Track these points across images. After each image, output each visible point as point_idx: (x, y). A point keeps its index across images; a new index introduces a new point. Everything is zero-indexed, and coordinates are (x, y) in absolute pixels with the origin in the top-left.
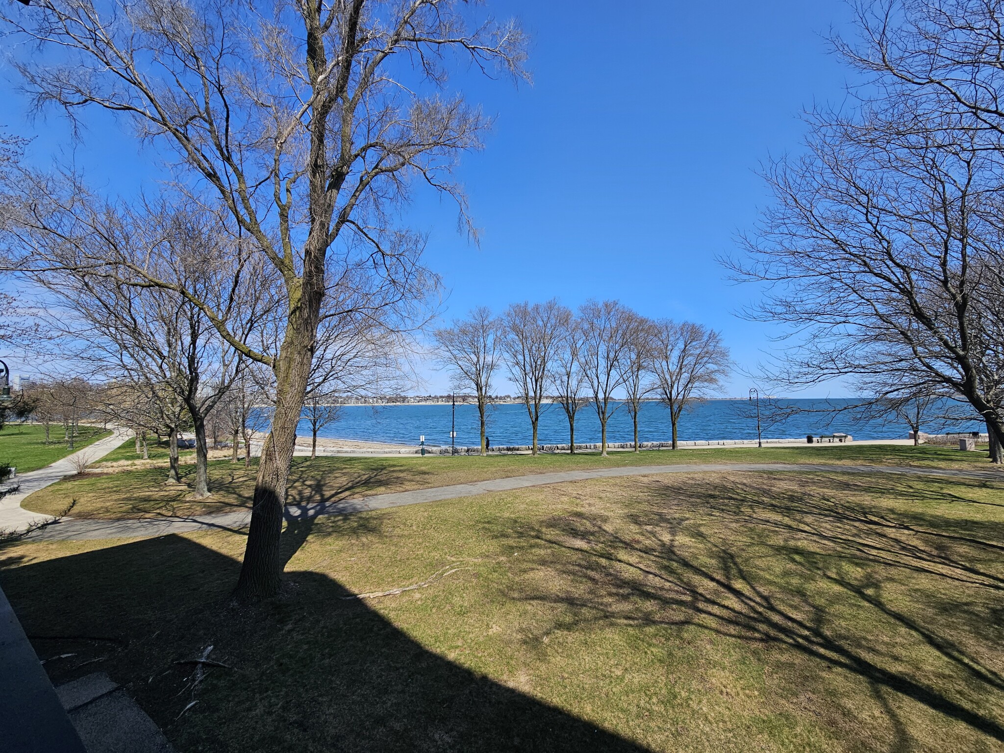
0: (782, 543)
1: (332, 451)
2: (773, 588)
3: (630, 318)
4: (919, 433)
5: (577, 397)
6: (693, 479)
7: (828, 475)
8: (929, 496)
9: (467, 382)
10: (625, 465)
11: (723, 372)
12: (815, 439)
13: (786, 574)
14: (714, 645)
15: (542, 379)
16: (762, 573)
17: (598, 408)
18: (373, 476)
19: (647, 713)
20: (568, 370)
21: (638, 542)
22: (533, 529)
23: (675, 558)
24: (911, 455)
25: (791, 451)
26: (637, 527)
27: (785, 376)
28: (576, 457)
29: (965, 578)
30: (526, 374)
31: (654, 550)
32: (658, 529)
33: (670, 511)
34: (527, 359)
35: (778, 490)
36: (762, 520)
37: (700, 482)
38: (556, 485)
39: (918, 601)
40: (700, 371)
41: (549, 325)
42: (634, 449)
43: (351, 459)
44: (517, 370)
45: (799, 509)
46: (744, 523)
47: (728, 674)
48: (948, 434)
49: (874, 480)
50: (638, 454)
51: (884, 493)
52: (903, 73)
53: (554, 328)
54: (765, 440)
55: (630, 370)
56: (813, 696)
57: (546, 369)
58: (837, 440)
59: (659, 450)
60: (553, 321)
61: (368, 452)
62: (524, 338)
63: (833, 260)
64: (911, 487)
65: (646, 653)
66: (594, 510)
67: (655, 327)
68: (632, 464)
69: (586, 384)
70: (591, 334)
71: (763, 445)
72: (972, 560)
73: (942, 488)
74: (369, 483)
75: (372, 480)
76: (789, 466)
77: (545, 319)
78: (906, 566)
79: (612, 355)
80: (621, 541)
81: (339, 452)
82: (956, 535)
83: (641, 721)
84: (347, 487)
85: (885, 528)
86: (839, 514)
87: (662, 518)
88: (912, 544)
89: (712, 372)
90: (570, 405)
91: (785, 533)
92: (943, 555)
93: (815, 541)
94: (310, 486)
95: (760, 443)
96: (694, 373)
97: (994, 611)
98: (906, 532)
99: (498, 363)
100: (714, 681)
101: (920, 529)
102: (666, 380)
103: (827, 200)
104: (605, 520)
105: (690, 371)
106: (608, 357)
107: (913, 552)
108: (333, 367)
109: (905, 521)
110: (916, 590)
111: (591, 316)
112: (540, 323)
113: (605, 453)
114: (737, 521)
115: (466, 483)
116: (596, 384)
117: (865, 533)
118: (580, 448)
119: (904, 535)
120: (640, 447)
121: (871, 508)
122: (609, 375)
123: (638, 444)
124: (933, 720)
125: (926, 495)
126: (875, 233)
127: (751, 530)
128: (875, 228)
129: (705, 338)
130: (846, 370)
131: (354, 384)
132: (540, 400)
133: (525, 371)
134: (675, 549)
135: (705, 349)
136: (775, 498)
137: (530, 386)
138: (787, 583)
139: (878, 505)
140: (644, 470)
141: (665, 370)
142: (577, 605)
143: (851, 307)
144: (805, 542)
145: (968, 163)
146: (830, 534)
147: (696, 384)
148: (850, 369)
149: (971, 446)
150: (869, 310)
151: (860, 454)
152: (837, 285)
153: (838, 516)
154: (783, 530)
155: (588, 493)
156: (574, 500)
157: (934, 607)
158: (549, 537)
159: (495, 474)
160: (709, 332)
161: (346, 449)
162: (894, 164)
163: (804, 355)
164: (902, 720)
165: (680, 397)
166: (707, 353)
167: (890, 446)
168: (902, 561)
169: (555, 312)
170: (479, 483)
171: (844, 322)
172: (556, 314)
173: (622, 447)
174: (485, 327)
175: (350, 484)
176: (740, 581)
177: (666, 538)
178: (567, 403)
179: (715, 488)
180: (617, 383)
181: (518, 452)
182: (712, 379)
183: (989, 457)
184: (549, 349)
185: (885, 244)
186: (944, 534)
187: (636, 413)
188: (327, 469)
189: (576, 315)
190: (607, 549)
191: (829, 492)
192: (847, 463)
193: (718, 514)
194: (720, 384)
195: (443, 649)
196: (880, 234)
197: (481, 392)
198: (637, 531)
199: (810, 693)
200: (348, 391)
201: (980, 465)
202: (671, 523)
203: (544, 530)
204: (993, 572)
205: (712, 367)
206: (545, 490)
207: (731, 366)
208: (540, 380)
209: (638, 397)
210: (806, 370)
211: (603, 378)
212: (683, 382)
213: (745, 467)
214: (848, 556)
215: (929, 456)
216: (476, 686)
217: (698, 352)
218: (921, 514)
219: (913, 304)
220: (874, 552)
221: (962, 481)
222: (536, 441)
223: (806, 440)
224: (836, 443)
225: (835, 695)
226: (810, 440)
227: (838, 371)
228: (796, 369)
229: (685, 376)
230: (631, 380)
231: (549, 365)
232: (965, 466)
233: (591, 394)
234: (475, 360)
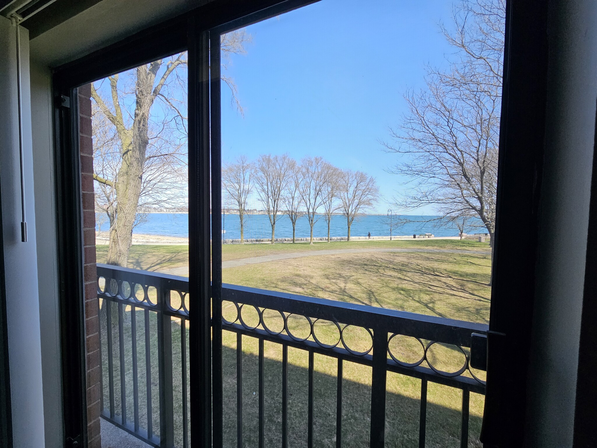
0: (396, 286)
1: (143, 242)
2: (390, 306)
3: (329, 167)
4: (463, 234)
5: (297, 211)
6: (357, 256)
7: (420, 254)
8: (462, 263)
9: (233, 200)
10: (323, 249)
11: (376, 200)
12: (417, 236)
13: (396, 299)
14: (362, 331)
15: (278, 200)
16: (386, 299)
17: (309, 218)
18: (173, 256)
19: (331, 361)
20: (293, 195)
21: (328, 288)
22: (273, 283)
23: (346, 294)
24: (458, 244)
25: (405, 242)
26: (328, 280)
27: (405, 203)
28: (296, 245)
29: (469, 297)
30: (268, 197)
31: (336, 291)
32: (338, 281)
33: (345, 272)
34: (270, 188)
35: (397, 261)
36: (388, 275)
37: (360, 258)
38: (285, 260)
39: (449, 308)
40: (364, 199)
41: (283, 168)
42: (327, 241)
43: (157, 247)
44: (263, 195)
45: (406, 270)
46: (379, 277)
47: (367, 342)
48: (475, 234)
49: (440, 256)
50: (329, 244)
51: (443, 262)
52: (470, 51)
53: (286, 170)
54: (394, 237)
55: (327, 197)
56: (402, 348)
57: (280, 194)
58: (427, 237)
59: (340, 242)
60: (285, 166)
61: (168, 242)
62: (268, 176)
63: (432, 144)
64: (455, 259)
65: (331, 336)
66: (306, 273)
67: (342, 173)
68: (326, 249)
69: (303, 204)
70: (307, 175)
71: (392, 239)
72: (473, 290)
73: (468, 259)
74: (171, 260)
75: (173, 259)
76: (403, 250)
77: (281, 165)
78: (447, 294)
79: (318, 188)
80: (320, 288)
81: (147, 242)
82: (469, 280)
83: (328, 364)
84: (156, 263)
85: (441, 278)
86: (422, 272)
87: (340, 276)
88: (451, 284)
89: (370, 200)
90: (293, 216)
91: (399, 281)
92: (463, 288)
93: (411, 284)
94: (132, 263)
95: (391, 238)
96: (361, 200)
97: (477, 310)
98: (450, 279)
99: (252, 190)
100: (361, 345)
101: (456, 277)
102: (346, 203)
103: (431, 112)
104: (312, 277)
105: (359, 199)
106: (316, 189)
107: (451, 287)
108: (144, 188)
109: (451, 274)
110: (449, 304)
111: (308, 164)
112: (278, 167)
113: (312, 243)
114: (377, 276)
115: (233, 260)
116: (308, 204)
117: (433, 280)
118: (298, 240)
119: (449, 281)
120: (330, 240)
121: (437, 269)
122: (316, 199)
123: (330, 239)
124: (446, 351)
125: (460, 263)
126: (450, 132)
127: (383, 280)
128: (451, 130)
129: (368, 181)
130: (432, 201)
131: (159, 199)
132: (276, 212)
133: (268, 195)
134: (346, 290)
135: (367, 187)
136: (395, 265)
137: (271, 204)
138: (397, 303)
139: (440, 267)
140: (333, 252)
141: (346, 198)
142: (298, 318)
143: (438, 169)
144: (407, 285)
145: (494, 101)
146: (418, 281)
147: (361, 206)
148: (434, 201)
149: (483, 240)
150: (445, 171)
151: (436, 243)
152: (432, 157)
153: (422, 273)
154: (397, 280)
155: (303, 264)
156: (295, 268)
157: (455, 310)
158: (282, 287)
159: (251, 255)
160: (370, 178)
161: (151, 240)
162: (462, 97)
163: (413, 193)
164: (435, 353)
165: (353, 213)
166: (368, 189)
167: (450, 240)
168: (445, 292)
169: (286, 161)
170: (241, 260)
171: (434, 177)
172: (287, 162)
173: (321, 240)
174: (244, 167)
175: (159, 262)
176: (376, 303)
177: (342, 285)
178: (292, 215)
179: (368, 260)
180: (320, 204)
181: (263, 242)
182: (370, 203)
183: (489, 245)
184: (283, 182)
185: (454, 138)
186: (465, 279)
187: (329, 221)
188: (142, 252)
189: (299, 164)
190: (313, 291)
191: (420, 262)
192: (430, 248)
193: (368, 273)
194: (374, 206)
195: (229, 343)
196: (452, 133)
197: (242, 207)
198: (328, 282)
199: (401, 346)
200: (156, 204)
201: (485, 248)
202: (345, 278)
203: (279, 283)
204: (480, 294)
205: (370, 197)
206: (279, 263)
207: (380, 196)
208: (277, 201)
209: (331, 212)
210: (414, 200)
211: (312, 201)
212: (355, 204)
213: (383, 250)
214: (424, 290)
215: (466, 245)
216: (248, 358)
217: (363, 188)
218: (457, 271)
219: (463, 170)
220: (435, 288)
221: (477, 256)
222: (273, 236)
223: (413, 236)
224: (426, 238)
225: (411, 346)
226: (415, 237)
227: (428, 202)
228: (409, 200)
229: (356, 201)
230: (327, 202)
231: (282, 192)
232: (479, 249)
233: (305, 210)
234: (238, 187)
